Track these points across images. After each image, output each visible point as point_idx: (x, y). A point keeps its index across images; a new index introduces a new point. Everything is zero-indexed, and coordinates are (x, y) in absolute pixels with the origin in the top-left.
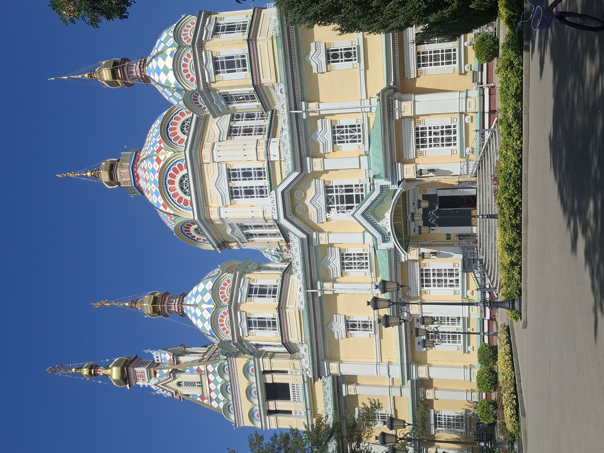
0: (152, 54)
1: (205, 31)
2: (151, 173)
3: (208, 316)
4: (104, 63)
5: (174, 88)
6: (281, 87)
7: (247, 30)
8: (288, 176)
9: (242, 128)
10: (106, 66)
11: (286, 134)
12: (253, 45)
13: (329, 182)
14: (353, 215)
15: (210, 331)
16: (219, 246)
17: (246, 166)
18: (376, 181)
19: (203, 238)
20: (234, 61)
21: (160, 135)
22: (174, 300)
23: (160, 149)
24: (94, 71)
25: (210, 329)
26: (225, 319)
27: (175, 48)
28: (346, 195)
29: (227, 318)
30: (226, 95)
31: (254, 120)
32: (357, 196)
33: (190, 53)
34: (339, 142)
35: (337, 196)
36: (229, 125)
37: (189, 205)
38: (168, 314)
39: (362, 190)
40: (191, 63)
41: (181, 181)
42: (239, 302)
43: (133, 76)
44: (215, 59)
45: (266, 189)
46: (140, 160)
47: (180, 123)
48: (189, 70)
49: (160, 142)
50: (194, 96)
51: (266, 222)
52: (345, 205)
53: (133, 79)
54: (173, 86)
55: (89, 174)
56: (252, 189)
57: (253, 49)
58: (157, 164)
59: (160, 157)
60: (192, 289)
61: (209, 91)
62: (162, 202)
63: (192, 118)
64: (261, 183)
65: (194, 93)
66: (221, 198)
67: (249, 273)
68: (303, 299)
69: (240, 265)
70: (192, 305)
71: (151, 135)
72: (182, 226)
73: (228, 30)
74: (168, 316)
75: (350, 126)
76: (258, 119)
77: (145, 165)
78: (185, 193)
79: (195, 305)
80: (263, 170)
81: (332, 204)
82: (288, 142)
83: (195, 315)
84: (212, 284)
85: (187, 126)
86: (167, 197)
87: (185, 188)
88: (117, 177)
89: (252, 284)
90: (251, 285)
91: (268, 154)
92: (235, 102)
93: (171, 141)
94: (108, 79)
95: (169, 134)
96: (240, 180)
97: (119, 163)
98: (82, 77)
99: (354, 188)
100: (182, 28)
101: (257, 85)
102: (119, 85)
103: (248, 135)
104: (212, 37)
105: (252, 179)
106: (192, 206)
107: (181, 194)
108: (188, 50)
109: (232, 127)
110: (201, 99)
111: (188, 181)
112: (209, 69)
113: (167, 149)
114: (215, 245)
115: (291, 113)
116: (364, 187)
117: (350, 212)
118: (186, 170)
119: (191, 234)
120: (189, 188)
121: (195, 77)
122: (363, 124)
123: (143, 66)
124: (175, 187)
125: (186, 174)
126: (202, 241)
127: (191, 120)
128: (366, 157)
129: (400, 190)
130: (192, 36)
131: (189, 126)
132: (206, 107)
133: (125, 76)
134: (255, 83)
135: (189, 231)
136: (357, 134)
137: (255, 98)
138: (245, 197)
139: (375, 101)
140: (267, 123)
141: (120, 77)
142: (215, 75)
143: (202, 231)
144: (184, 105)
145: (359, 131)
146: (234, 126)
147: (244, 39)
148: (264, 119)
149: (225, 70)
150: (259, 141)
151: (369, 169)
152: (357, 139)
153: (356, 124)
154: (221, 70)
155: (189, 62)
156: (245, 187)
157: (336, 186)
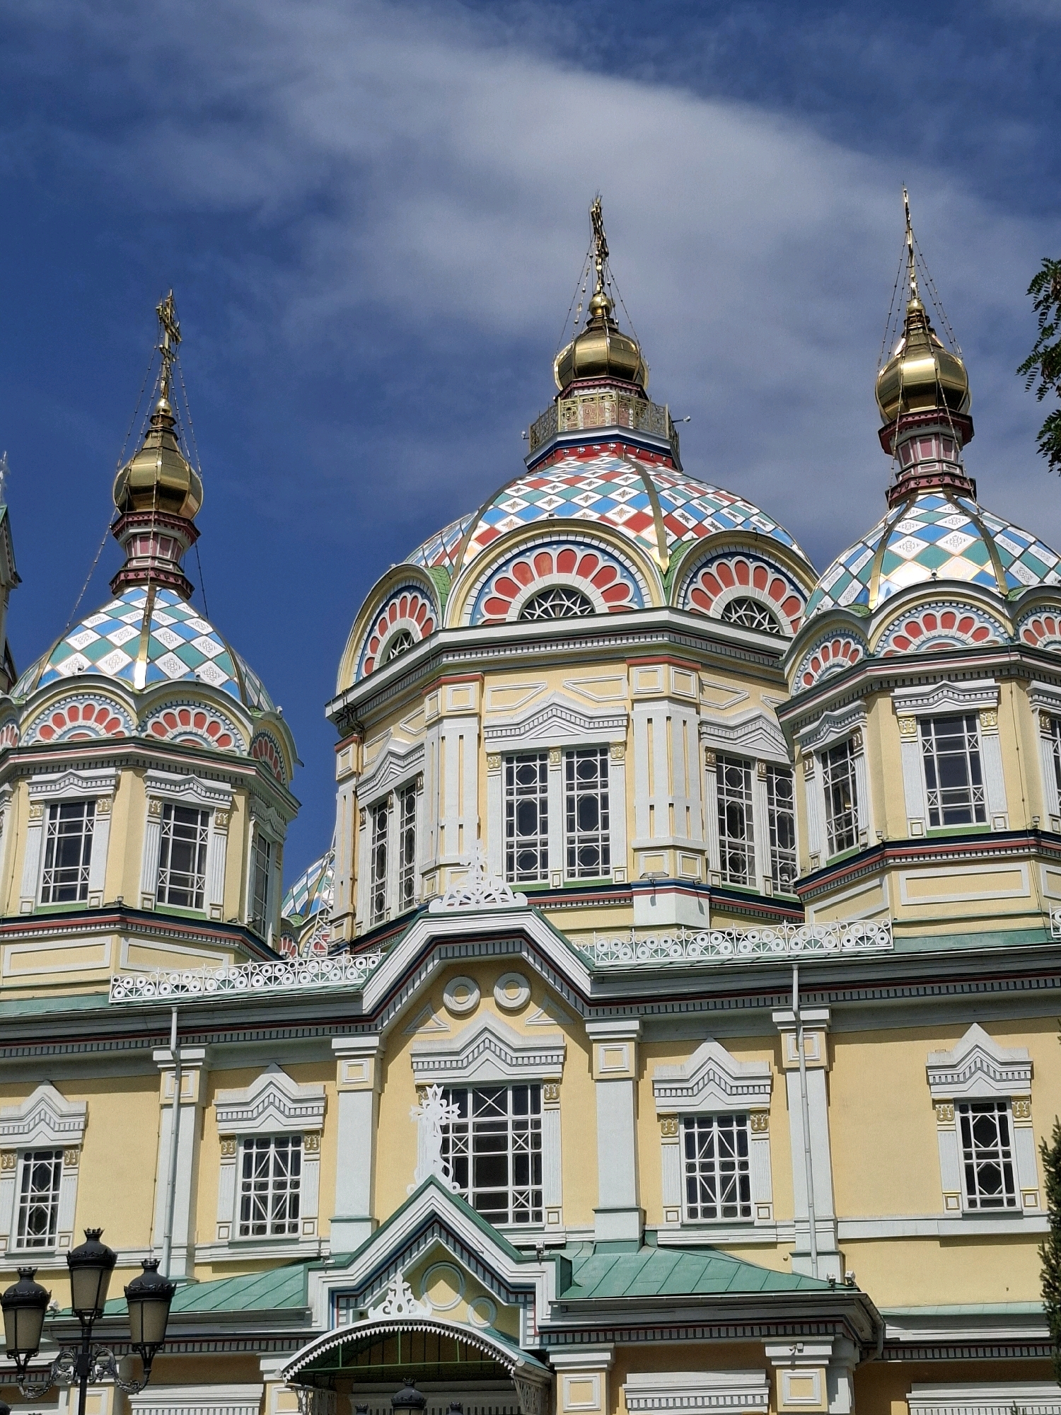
0: (987, 514)
2: (599, 497)
3: (109, 666)
4: (958, 361)
5: (875, 580)
6: (878, 940)
8: (577, 955)
9: (745, 801)
11: (722, 950)
12: (1020, 848)
13: (554, 1099)
14: (431, 1181)
15: (54, 673)
16: (350, 709)
17: (617, 811)
18: (551, 1268)
19: (378, 656)
20: (966, 783)
21: (724, 529)
22: (168, 557)
24: (931, 330)
25: (60, 675)
26: (91, 723)
27: (1004, 588)
28: (505, 1157)
29: (97, 733)
30: (852, 753)
31: (773, 843)
32: (501, 1200)
33: (991, 637)
34: (689, 1137)
35: (503, 1126)
36: (754, 759)
37: (488, 616)
38: (123, 538)
39: (522, 1217)
40: (958, 640)
41: (570, 592)
42: (151, 772)
43: (915, 452)
44: (969, 719)
45: (535, 878)
46: (641, 462)
47: (763, 596)
48: (935, 633)
49: (699, 529)
50: (848, 645)
51: (424, 874)
52: (470, 1154)
53: (905, 450)
54: (882, 578)
56: (538, 830)
57: (1006, 849)
58: (626, 517)
59: (652, 527)
60: (205, 615)
61: (866, 696)
62: (502, 527)
63: (779, 636)
64: (557, 859)
65: (859, 647)
66: (511, 722)
67: (250, 812)
68: (149, 995)
69: (278, 779)
70: (148, 617)
71: (726, 503)
72: (421, 591)
74: (116, 535)
75: (745, 1181)
76: (773, 856)
77: (626, 479)
78: (529, 605)
79: (147, 625)
80: (601, 866)
81: (476, 1108)
82: (695, 957)
83: (115, 624)
84: (216, 684)
85: (753, 618)
86: (515, 546)
87: (547, 605)
88: (588, 388)
89: (211, 820)
90: (206, 816)
91: (654, 886)
92: (831, 782)
93: (705, 565)
94: (907, 374)
95: (724, 561)
96: (570, 788)
97: (635, 398)
99: (530, 1188)
101: (883, 856)
103: (721, 822)
104: (1042, 713)
105: (571, 828)
106: (485, 626)
107: (527, 591)
108: (997, 634)
109: (750, 769)
110: (839, 670)
111: (568, 615)
112: (936, 698)
113: (676, 551)
114: (351, 697)
115: (792, 970)
116: (531, 1224)
117: (446, 1171)
118: (608, 611)
119: (393, 618)
120: (546, 617)
121: (911, 650)
122: (750, 1225)
123: (947, 485)
124: (551, 571)
125: (593, 610)
126: (369, 653)
127: (774, 631)
128: (635, 1234)
129: (516, 1357)
130: (1045, 646)
131: (754, 626)
132: (814, 683)
133: (915, 427)
134: (889, 851)
135: (403, 615)
136: (719, 1203)
137: (843, 849)
138: (513, 804)
139: (829, 1269)
140: (761, 887)
141: (912, 411)
142: (917, 717)
143: (403, 654)
144: (820, 612)
145: (729, 1211)
146: (754, 774)
147: (1037, 819)
148: (775, 877)
149: (935, 753)
150: (700, 857)
151: (596, 1246)
152: (699, 1205)
153: (752, 1203)
154: (933, 737)
155: (959, 634)
156: (544, 803)
157: (537, 1124)
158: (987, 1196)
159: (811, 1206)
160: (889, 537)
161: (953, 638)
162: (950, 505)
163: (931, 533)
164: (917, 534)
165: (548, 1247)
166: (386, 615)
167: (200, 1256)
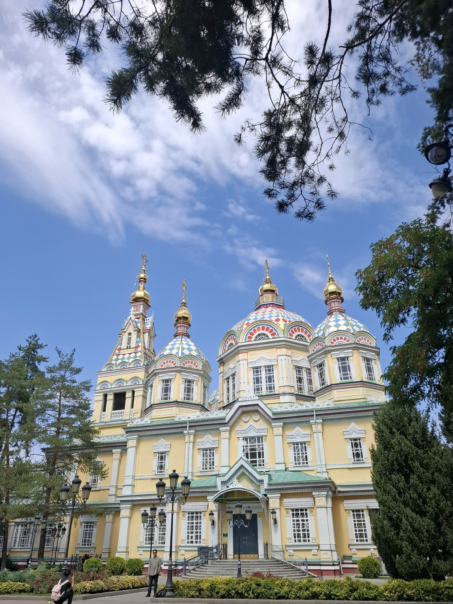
3: (174, 352)
6: (331, 405)
8: (269, 409)
9: (302, 376)
11: (299, 407)
12: (359, 385)
13: (266, 440)
14: (241, 458)
15: (163, 354)
16: (221, 359)
17: (276, 379)
18: (267, 476)
19: (226, 348)
22: (185, 330)
23: (286, 321)
26: (170, 364)
28: (256, 452)
29: (172, 366)
30: (323, 366)
31: (308, 385)
32: (255, 462)
33: (350, 341)
34: (294, 447)
35: (256, 446)
36: (303, 367)
38: (176, 327)
39: (260, 465)
41: (264, 334)
42: (182, 373)
44: (348, 358)
45: (260, 393)
46: (277, 308)
47: (303, 334)
48: (339, 341)
49: (289, 321)
51: (237, 393)
52: (249, 452)
58: (275, 319)
61: (325, 354)
62: (250, 322)
63: (307, 342)
66: (254, 361)
67: (202, 381)
68: (183, 419)
69: (207, 374)
70: (181, 342)
71: (295, 316)
72: (235, 335)
75: (306, 457)
76: (308, 387)
78: (256, 337)
79: (181, 344)
80: (273, 390)
81: (250, 442)
82: (293, 409)
83: (175, 344)
84: (195, 355)
86: (253, 325)
87: (260, 337)
89: (194, 383)
91: (284, 394)
92: (319, 372)
93: (291, 328)
95: (295, 327)
96: (266, 374)
99: (262, 459)
103: (297, 380)
105: (267, 382)
106: (248, 341)
107: (255, 334)
110: (320, 349)
111: (264, 339)
112: (340, 354)
113: (285, 325)
114: (221, 357)
115: (314, 411)
116: (262, 467)
117: (244, 455)
118: (272, 338)
119: (229, 341)
120: (260, 339)
121: (334, 344)
122: (308, 466)
123: (339, 311)
124: (260, 330)
125: (269, 338)
126: (225, 348)
128: (284, 469)
129: (260, 496)
130: (362, 343)
131: (302, 340)
132: (315, 352)
134: (332, 386)
135: (231, 340)
136: (301, 462)
137: (323, 386)
138: (255, 378)
139: (325, 475)
140: (306, 394)
142: (336, 358)
143: (231, 348)
144: (315, 337)
145: (303, 463)
146: (303, 370)
147: (363, 379)
148: (309, 392)
149: (340, 365)
150: (293, 388)
151: (276, 471)
152: (297, 462)
153: (308, 461)
154: (340, 362)
155: (344, 341)
156: (261, 377)
157: (262, 445)
158: (357, 459)
159: (321, 462)
160: (328, 322)
165: (266, 472)
166: (228, 340)
167: (194, 474)
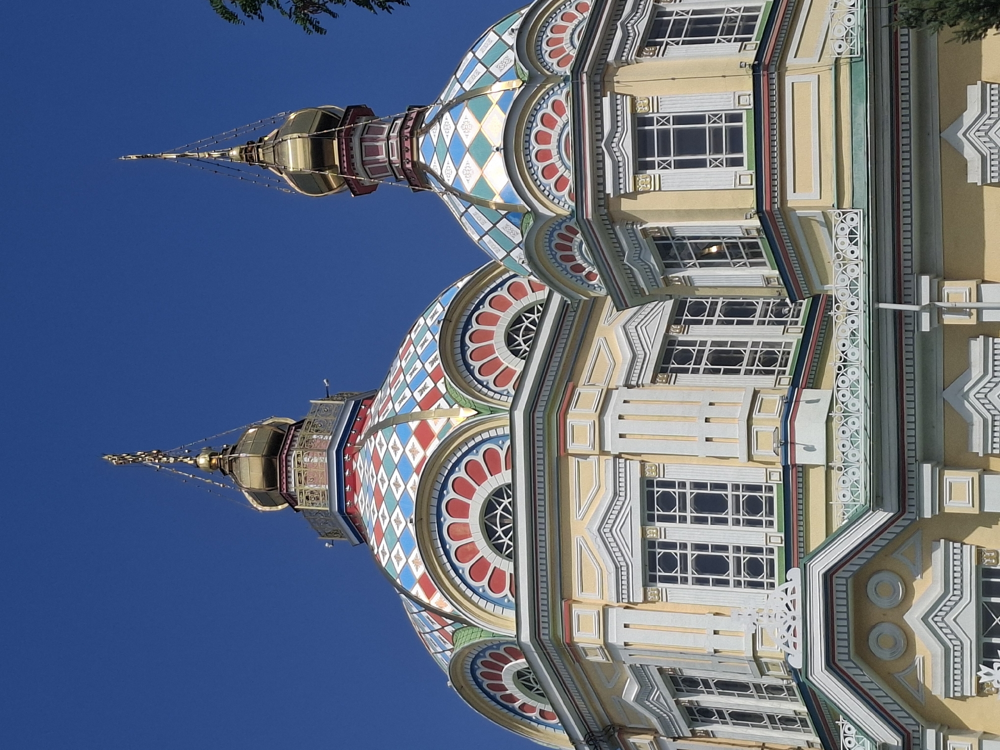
0: (442, 97)
1: (619, 34)
2: (396, 473)
4: (292, 116)
5: (499, 206)
6: (854, 224)
7: (754, 36)
8: (853, 522)
9: (707, 348)
10: (297, 127)
11: (855, 377)
12: (770, 84)
13: (999, 556)
16: (590, 738)
17: (710, 474)
19: (540, 706)
20: (704, 130)
21: (437, 352)
23: (434, 395)
24: (261, 141)
27: (516, 83)
30: (667, 238)
31: (751, 323)
33: (562, 98)
36: (666, 335)
37: (507, 591)
40: (562, 130)
41: (489, 507)
43: (377, 161)
44: (640, 121)
45: (772, 561)
46: (365, 430)
47: (506, 318)
48: (554, 152)
49: (435, 377)
50: (561, 236)
51: (762, 674)
53: (375, 171)
54: (498, 199)
55: (202, 461)
56: (724, 554)
57: (770, 96)
58: (418, 447)
59: (430, 422)
61: (613, 222)
62: (419, 571)
63: (546, 304)
64: (754, 537)
65: (564, 225)
66: (614, 575)
71: (412, 349)
72: (477, 656)
73: (693, 32)
76: (763, 323)
77: (381, 445)
78: (498, 548)
80: (764, 494)
82: (860, 405)
85: (527, 329)
86: (438, 558)
87: (500, 531)
88: (288, 477)
91: (786, 442)
92: (694, 261)
93: (472, 373)
94: (301, 165)
95: (468, 353)
96: (683, 520)
97: (301, 432)
98: (223, 155)
100: (546, 21)
101: (771, 213)
102: (330, 189)
103: (726, 372)
104: (639, 54)
105: (724, 521)
106: (516, 594)
107: (484, 550)
108: (559, 92)
109: (675, 341)
110: (584, 246)
111: (511, 510)
112: (618, 154)
113: (454, 399)
114: (578, 736)
115: (878, 309)
118: (510, 471)
119: (501, 688)
120: (511, 533)
121: (570, 176)
123: (412, 133)
124: (466, 525)
125: (508, 486)
126: (536, 715)
127: (541, 309)
130: (574, 48)
131: (535, 328)
132: (595, 271)
133: (353, 160)
134: (766, 207)
135: (499, 678)
137: (761, 252)
138: (697, 578)
140: (794, 336)
141: (337, 162)
142: (635, 173)
143: (539, 680)
144: (526, 261)
146: (681, 338)
147: (743, 64)
148: (784, 323)
149: (672, 158)
150: (760, 396)
154: (656, 159)
155: (558, 129)
156: (698, 547)
160: (456, 191)
161: (560, 135)
162: (431, 132)
163: (457, 150)
164: (457, 163)
166: (498, 695)
